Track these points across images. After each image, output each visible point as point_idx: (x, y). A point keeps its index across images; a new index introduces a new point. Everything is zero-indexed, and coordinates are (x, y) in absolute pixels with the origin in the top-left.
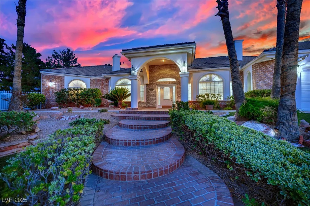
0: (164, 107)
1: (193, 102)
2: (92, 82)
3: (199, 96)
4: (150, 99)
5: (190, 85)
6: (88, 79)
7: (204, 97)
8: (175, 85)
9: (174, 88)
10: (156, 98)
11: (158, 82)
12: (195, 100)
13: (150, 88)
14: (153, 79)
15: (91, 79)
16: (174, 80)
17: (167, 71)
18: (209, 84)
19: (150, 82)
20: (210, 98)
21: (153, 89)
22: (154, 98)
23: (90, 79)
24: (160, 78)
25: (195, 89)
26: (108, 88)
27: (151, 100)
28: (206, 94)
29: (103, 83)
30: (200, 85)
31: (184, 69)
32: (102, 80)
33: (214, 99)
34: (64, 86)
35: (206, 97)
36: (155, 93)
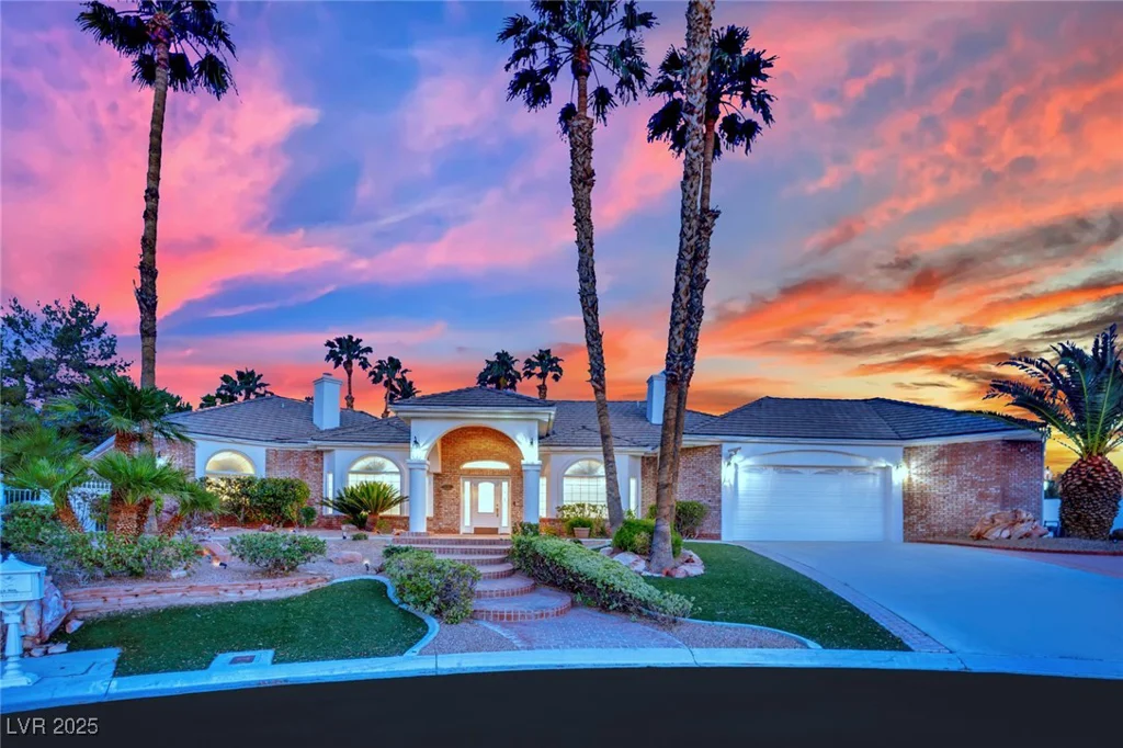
0: (478, 531)
1: (549, 520)
2: (272, 458)
3: (564, 508)
4: (443, 511)
5: (543, 481)
6: (260, 451)
7: (574, 510)
8: (507, 480)
9: (505, 486)
10: (458, 509)
11: (464, 470)
12: (554, 517)
13: (444, 484)
14: (452, 462)
15: (267, 451)
16: (504, 466)
17: (488, 444)
18: (585, 481)
19: (443, 467)
20: (587, 513)
21: (451, 487)
22: (454, 508)
23: (264, 449)
24: (471, 460)
25: (555, 491)
26: (322, 478)
27: (446, 514)
28: (579, 505)
29: (304, 461)
30: (566, 481)
31: (530, 453)
32: (303, 455)
33: (593, 515)
34: (194, 467)
35: (577, 510)
36: (458, 496)
